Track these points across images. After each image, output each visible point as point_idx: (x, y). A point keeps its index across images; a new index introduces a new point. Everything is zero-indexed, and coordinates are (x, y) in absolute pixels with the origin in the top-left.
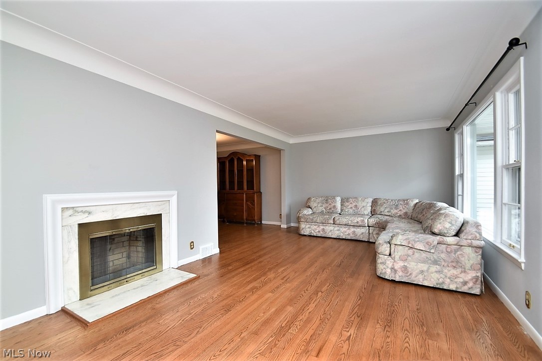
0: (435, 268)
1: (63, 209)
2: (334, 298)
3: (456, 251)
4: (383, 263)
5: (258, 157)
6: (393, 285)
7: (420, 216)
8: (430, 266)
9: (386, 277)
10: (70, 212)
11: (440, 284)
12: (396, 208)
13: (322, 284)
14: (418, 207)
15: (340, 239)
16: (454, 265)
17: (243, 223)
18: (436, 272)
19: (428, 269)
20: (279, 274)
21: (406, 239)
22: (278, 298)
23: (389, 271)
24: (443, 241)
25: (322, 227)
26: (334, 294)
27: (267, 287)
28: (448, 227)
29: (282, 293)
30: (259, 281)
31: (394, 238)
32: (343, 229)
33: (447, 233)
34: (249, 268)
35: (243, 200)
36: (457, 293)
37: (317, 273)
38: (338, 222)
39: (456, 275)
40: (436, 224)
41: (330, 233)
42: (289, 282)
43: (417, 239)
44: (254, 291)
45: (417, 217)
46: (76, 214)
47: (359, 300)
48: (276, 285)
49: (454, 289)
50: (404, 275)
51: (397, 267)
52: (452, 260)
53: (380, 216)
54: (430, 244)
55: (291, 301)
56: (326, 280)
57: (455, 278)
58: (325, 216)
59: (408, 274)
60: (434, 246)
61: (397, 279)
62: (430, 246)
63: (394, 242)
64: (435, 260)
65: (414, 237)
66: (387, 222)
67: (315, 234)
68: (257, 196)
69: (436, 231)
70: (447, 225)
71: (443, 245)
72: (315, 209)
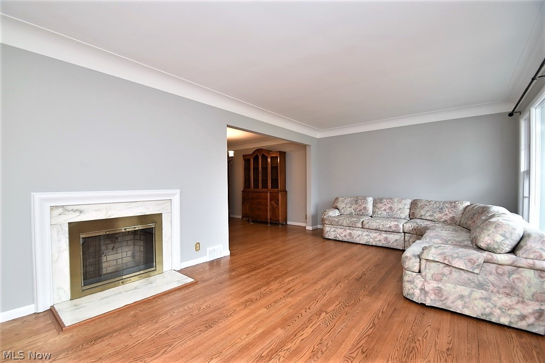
0: (481, 294)
1: (52, 208)
2: (338, 323)
3: (510, 274)
4: (411, 281)
5: (283, 154)
6: (422, 310)
7: (470, 222)
8: (473, 291)
9: (414, 300)
10: (60, 210)
11: (486, 315)
12: (440, 212)
13: (330, 302)
14: (468, 212)
15: (369, 245)
16: (508, 292)
17: (266, 223)
18: (481, 298)
19: (471, 294)
20: (284, 285)
21: (441, 254)
22: (271, 315)
23: (417, 292)
24: (492, 260)
25: (349, 231)
26: (341, 317)
27: (264, 301)
28: (499, 241)
29: (278, 310)
30: (258, 291)
31: (425, 251)
32: (374, 235)
33: (498, 249)
34: (253, 275)
35: (267, 199)
36: (511, 330)
37: (329, 287)
38: (367, 226)
39: (511, 306)
40: (482, 235)
41: (358, 239)
42: (291, 297)
43: (456, 255)
44: (248, 304)
45: (466, 223)
46: (66, 213)
47: (370, 329)
48: (275, 299)
49: (507, 324)
50: (437, 298)
51: (428, 288)
52: (505, 285)
53: (419, 221)
54: (473, 262)
55: (285, 322)
56: (337, 297)
57: (509, 309)
58: (353, 219)
59: (443, 298)
60: (478, 265)
61: (428, 303)
62: (473, 264)
63: (424, 256)
64: (480, 283)
65: (452, 252)
66: (426, 229)
67: (341, 239)
68: (281, 195)
69: (482, 245)
70: (499, 238)
71: (492, 265)
72: (343, 210)
